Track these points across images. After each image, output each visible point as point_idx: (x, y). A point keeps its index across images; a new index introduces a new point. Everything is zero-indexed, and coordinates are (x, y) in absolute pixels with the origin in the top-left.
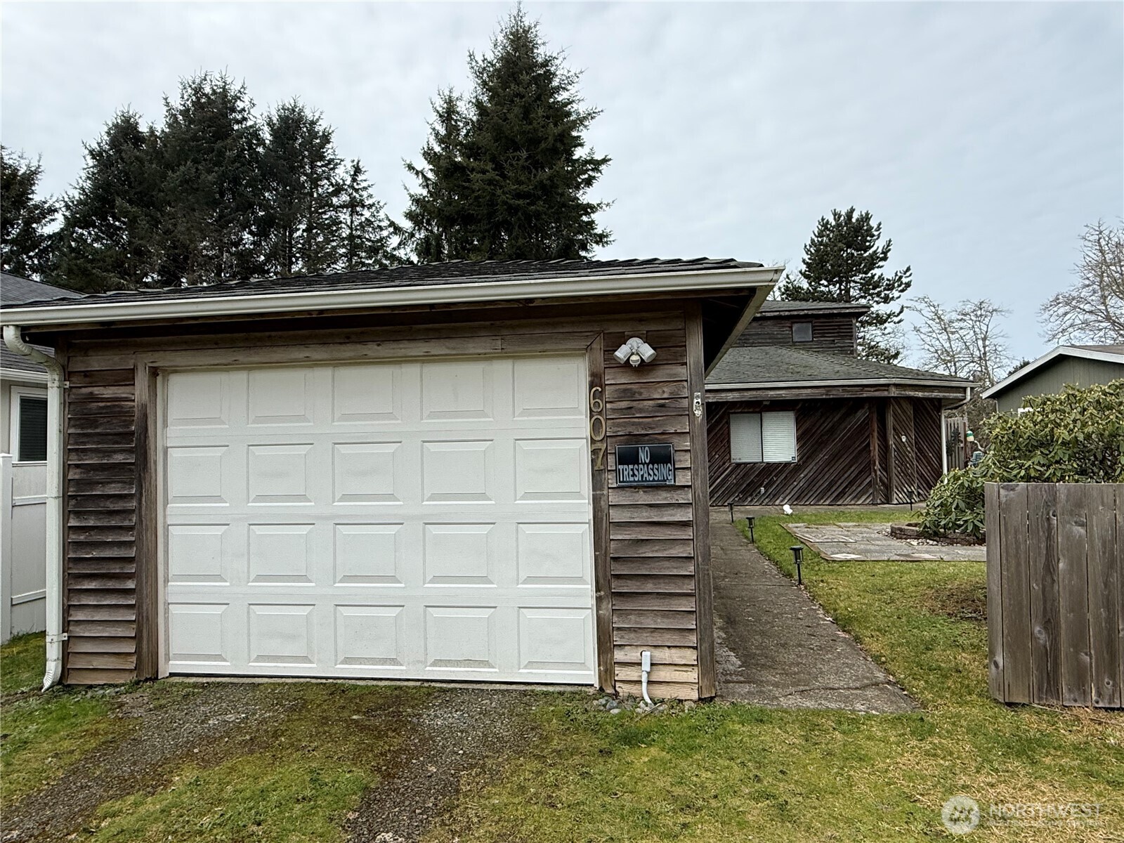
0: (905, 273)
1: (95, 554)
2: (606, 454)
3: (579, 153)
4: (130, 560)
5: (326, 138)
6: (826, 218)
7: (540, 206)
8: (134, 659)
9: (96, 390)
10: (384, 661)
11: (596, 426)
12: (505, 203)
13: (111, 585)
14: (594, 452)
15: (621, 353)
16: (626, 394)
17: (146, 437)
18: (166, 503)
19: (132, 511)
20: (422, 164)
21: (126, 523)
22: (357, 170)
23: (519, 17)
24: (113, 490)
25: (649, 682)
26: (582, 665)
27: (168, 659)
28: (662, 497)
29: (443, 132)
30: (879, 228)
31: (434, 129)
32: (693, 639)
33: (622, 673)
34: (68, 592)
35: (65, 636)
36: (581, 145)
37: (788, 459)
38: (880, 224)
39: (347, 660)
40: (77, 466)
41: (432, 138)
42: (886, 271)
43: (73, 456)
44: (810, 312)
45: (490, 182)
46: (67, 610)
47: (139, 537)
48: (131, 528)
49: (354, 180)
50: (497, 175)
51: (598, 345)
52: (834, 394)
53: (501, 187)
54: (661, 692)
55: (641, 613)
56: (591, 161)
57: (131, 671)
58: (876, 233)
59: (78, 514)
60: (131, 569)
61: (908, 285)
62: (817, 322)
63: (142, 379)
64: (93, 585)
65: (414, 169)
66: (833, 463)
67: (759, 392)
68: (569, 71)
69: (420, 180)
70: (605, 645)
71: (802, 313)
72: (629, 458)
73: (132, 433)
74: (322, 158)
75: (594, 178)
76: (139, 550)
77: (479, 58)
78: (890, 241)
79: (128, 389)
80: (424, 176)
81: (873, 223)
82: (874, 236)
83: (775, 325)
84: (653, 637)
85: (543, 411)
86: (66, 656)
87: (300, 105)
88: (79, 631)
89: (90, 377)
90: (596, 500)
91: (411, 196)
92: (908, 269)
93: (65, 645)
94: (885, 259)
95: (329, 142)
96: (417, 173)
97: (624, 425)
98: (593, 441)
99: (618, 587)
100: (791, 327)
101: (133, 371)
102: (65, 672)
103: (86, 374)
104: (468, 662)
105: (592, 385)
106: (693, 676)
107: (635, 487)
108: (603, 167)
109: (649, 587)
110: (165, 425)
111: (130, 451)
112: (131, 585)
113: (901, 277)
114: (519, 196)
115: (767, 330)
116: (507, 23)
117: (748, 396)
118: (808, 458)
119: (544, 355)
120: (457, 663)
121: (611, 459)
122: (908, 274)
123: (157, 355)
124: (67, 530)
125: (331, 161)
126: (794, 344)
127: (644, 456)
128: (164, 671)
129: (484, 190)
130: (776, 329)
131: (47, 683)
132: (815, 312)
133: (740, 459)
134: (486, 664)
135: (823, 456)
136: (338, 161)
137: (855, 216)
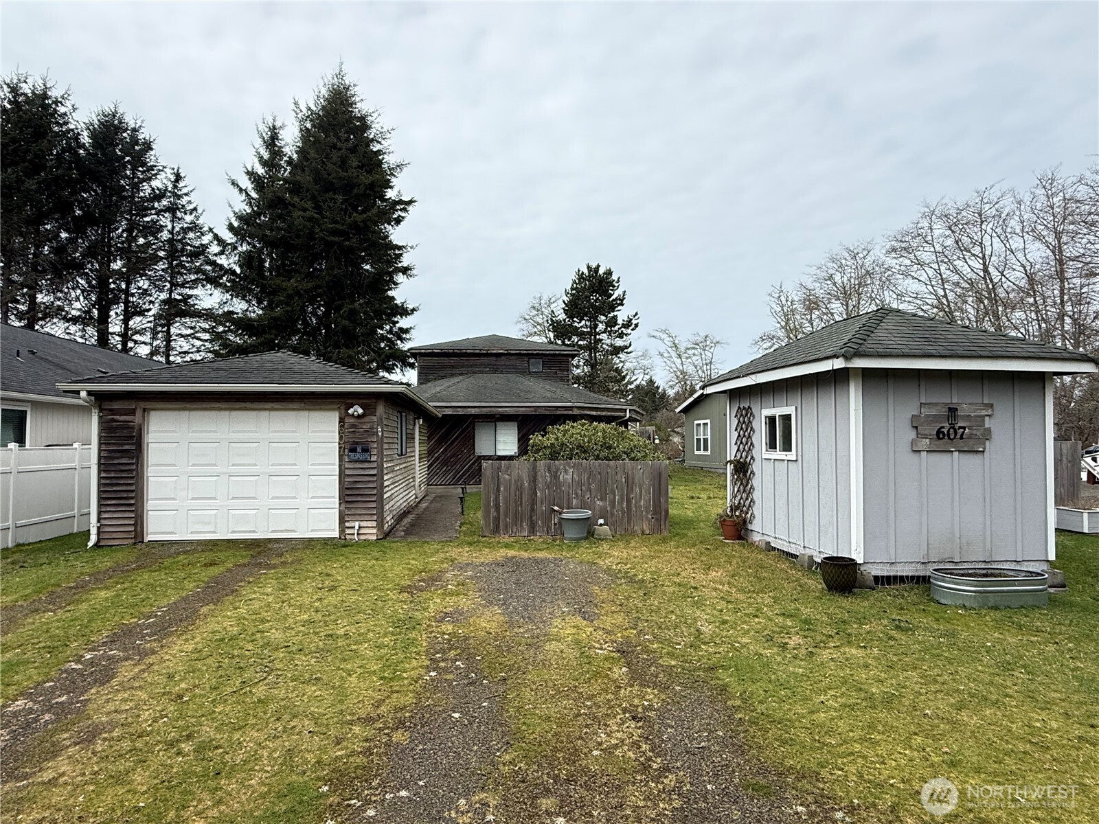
0: (634, 316)
1: (115, 489)
2: (344, 449)
3: (391, 194)
4: (133, 491)
5: (148, 146)
6: (581, 270)
7: (354, 242)
8: (133, 533)
9: (115, 417)
10: (250, 532)
11: (341, 438)
12: (322, 239)
13: (122, 502)
14: (340, 448)
15: (350, 411)
16: (353, 426)
17: (141, 439)
18: (148, 467)
19: (134, 470)
20: (246, 183)
21: (131, 475)
22: (178, 178)
23: (340, 75)
24: (124, 461)
25: (358, 534)
26: (334, 530)
27: (147, 534)
28: (366, 465)
29: (266, 156)
30: (618, 281)
31: (259, 153)
32: (375, 517)
33: (348, 531)
34: (100, 505)
35: (99, 525)
36: (391, 187)
37: (513, 454)
38: (619, 278)
39: (233, 532)
40: (105, 450)
41: (256, 160)
42: (622, 315)
43: (103, 446)
44: (540, 352)
45: (310, 219)
46: (99, 513)
47: (137, 481)
48: (133, 478)
49: (175, 187)
50: (317, 213)
51: (343, 407)
52: (540, 412)
53: (319, 225)
54: (363, 537)
55: (356, 508)
56: (401, 202)
57: (132, 538)
58: (616, 285)
59: (105, 471)
60: (133, 495)
61: (637, 325)
62: (546, 359)
63: (139, 413)
64: (113, 502)
65: (238, 186)
67: (492, 409)
68: (382, 128)
69: (243, 197)
70: (342, 521)
71: (535, 352)
72: (353, 450)
73: (134, 436)
74: (144, 164)
75: (403, 218)
76: (137, 487)
77: (303, 108)
78: (625, 292)
79: (133, 417)
80: (247, 195)
81: (614, 277)
82: (614, 286)
83: (517, 359)
84: (360, 517)
85: (320, 431)
86: (99, 533)
87: (120, 111)
88: (104, 522)
89: (112, 411)
90: (340, 466)
91: (235, 213)
92: (636, 314)
93: (99, 528)
94: (622, 304)
95: (152, 149)
96: (241, 190)
97: (352, 438)
98: (339, 444)
99: (348, 499)
100: (528, 362)
101: (135, 410)
102: (99, 540)
103: (111, 410)
104: (287, 531)
105: (340, 422)
106: (375, 531)
107: (356, 461)
108: (410, 208)
109: (359, 499)
110: (148, 433)
111: (133, 444)
112: (132, 502)
113: (631, 320)
114: (334, 232)
115: (511, 363)
116: (330, 78)
117: (485, 411)
118: (523, 452)
119: (321, 409)
120: (282, 531)
121: (346, 451)
122: (636, 317)
123: (146, 403)
124: (100, 478)
125: (152, 168)
126: (530, 373)
127: (359, 450)
128: (146, 540)
129: (304, 226)
130: (518, 362)
131: (90, 544)
132: (544, 352)
133: (481, 453)
134: (294, 531)
136: (161, 168)
137: (601, 271)
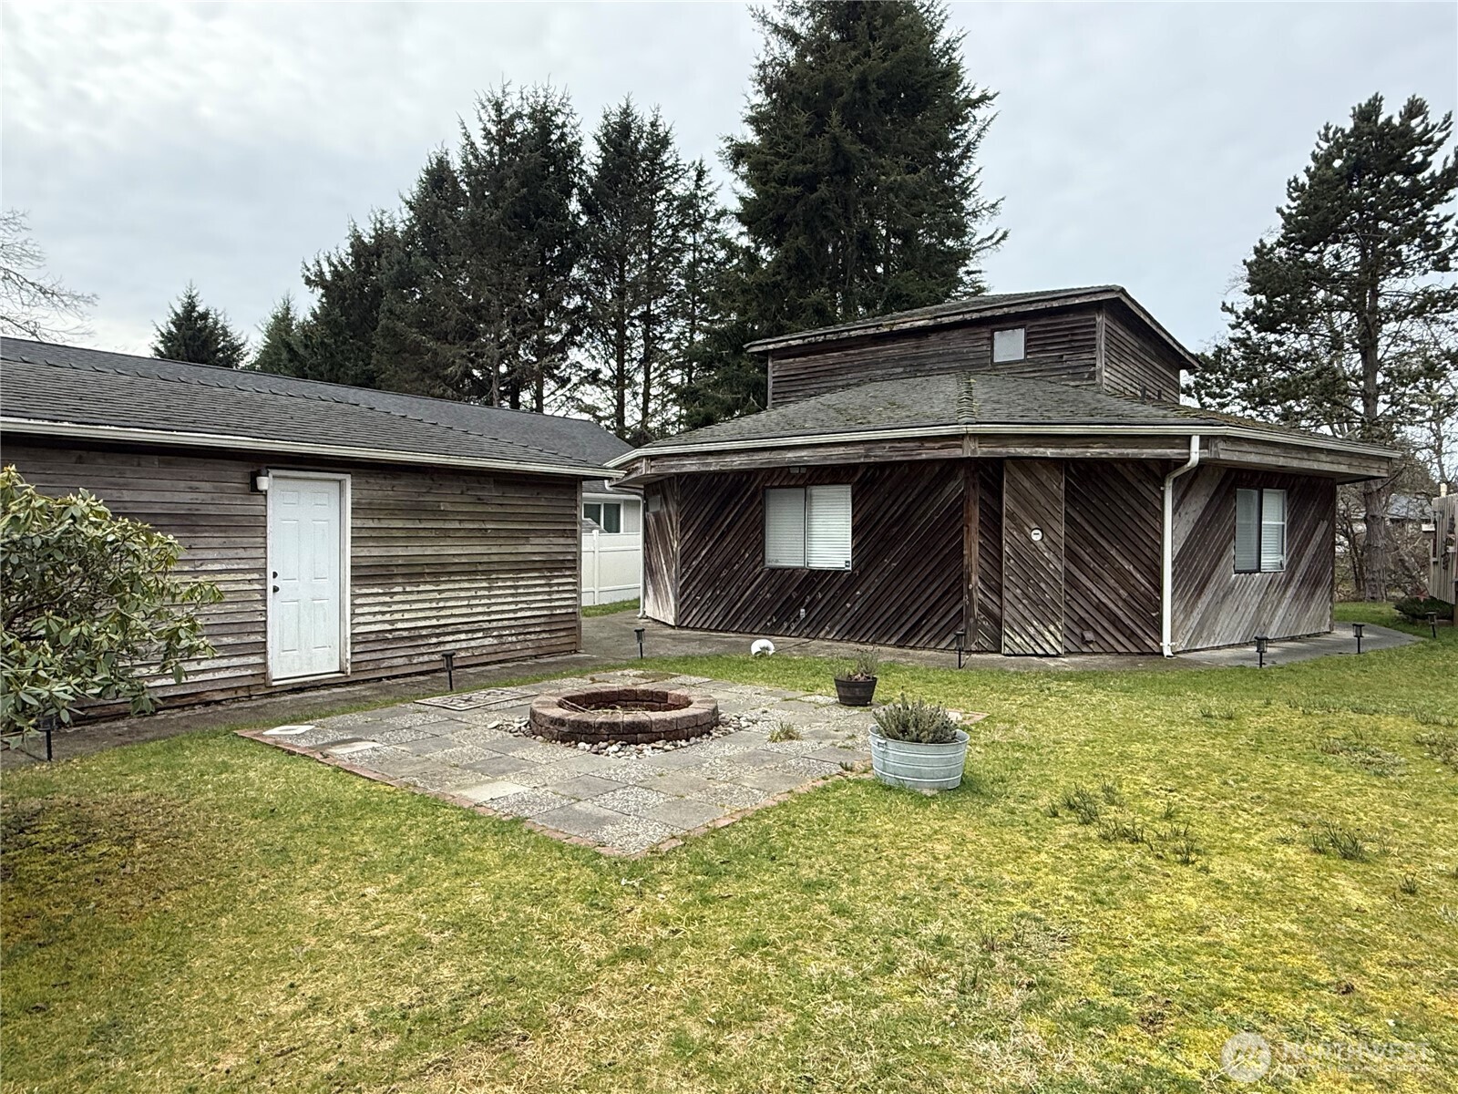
22: (700, 174)
37: (839, 564)
49: (698, 187)
62: (1033, 327)
66: (904, 574)
83: (963, 337)
100: (990, 339)
115: (952, 347)
118: (868, 565)
126: (995, 366)
130: (967, 343)
133: (777, 561)
135: (890, 563)
